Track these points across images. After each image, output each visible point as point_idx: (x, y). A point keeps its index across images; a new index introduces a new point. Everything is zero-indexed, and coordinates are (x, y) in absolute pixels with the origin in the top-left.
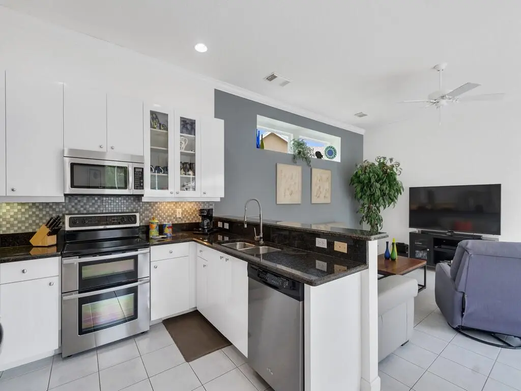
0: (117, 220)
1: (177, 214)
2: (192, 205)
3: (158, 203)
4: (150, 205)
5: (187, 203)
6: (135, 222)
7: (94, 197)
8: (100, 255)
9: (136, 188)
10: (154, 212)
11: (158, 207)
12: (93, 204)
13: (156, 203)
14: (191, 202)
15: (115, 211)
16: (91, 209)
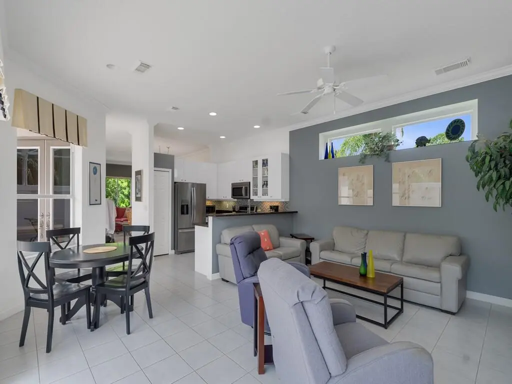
9: (246, 195)
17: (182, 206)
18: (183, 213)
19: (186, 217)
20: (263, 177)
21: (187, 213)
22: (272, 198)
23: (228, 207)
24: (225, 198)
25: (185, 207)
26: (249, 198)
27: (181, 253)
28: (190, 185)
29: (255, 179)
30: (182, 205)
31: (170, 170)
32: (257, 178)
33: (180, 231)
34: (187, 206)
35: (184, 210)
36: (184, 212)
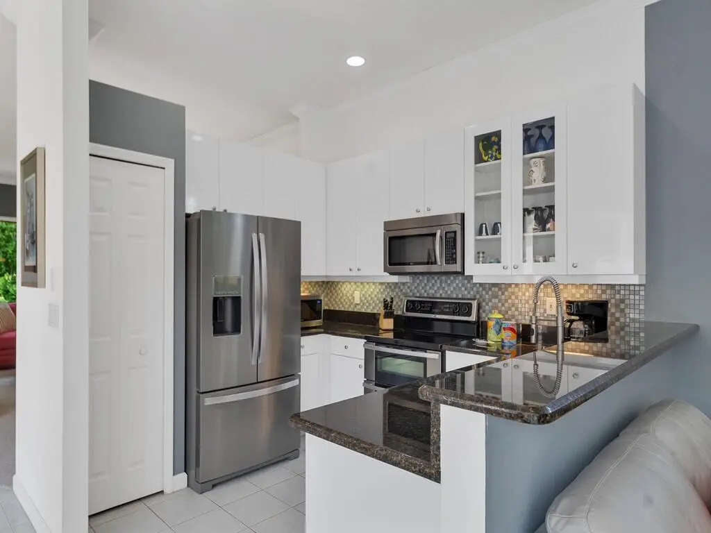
0: (449, 308)
1: (548, 307)
2: (582, 291)
3: (513, 286)
4: (500, 289)
5: (569, 287)
6: (469, 314)
7: (433, 276)
8: (394, 348)
9: (447, 262)
10: (506, 301)
11: (513, 293)
12: (433, 285)
13: (510, 285)
14: (577, 286)
15: (455, 296)
16: (430, 291)
17: (218, 303)
18: (219, 330)
19: (229, 342)
20: (525, 192)
21: (236, 329)
22: (575, 271)
23: (357, 301)
24: (355, 273)
25: (229, 306)
26: (463, 273)
27: (214, 486)
28: (239, 224)
29: (487, 201)
30: (215, 300)
31: (169, 163)
32: (499, 196)
33: (209, 401)
34: (236, 301)
35: (223, 318)
36: (223, 324)
